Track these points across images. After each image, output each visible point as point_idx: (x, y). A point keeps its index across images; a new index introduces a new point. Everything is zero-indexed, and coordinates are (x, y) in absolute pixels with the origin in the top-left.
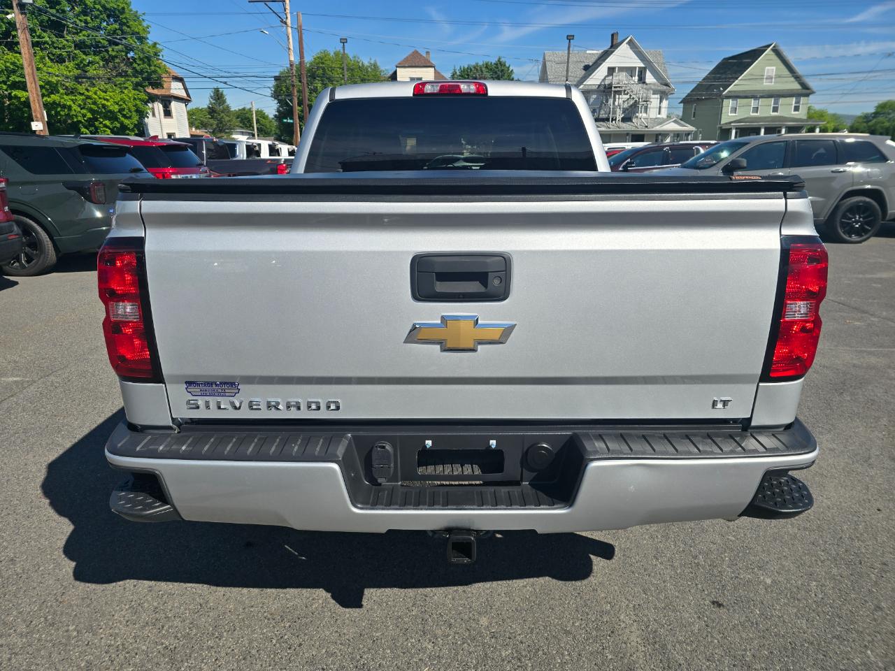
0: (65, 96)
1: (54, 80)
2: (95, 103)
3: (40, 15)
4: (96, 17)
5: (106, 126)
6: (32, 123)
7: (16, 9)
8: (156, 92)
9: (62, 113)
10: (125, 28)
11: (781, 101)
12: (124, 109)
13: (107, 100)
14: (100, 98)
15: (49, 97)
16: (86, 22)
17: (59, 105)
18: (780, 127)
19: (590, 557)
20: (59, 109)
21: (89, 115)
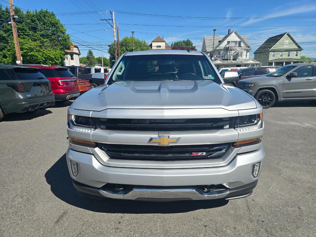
0: (36, 53)
1: (32, 47)
2: (46, 55)
4: (48, 26)
5: (50, 63)
6: (17, 61)
7: (12, 20)
8: (68, 51)
10: (58, 29)
11: (291, 52)
12: (56, 57)
13: (51, 54)
14: (48, 53)
15: (30, 53)
16: (44, 27)
17: (34, 55)
18: (291, 62)
20: (34, 57)
21: (44, 59)
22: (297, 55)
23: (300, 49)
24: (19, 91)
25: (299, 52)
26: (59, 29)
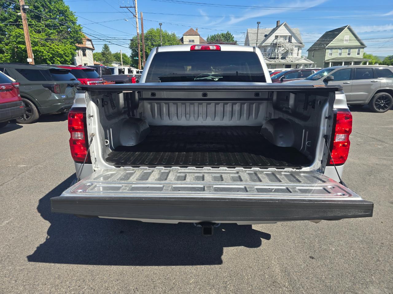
0: (41, 47)
1: (36, 40)
2: (53, 50)
3: (31, 13)
4: (55, 14)
5: (58, 60)
6: (27, 59)
7: (22, 11)
8: (80, 45)
9: (40, 54)
10: (67, 18)
11: (352, 50)
12: (66, 53)
13: (59, 49)
14: (56, 48)
15: (34, 47)
16: (50, 16)
17: (38, 51)
18: (351, 62)
19: (260, 239)
20: (38, 53)
21: (51, 55)
22: (358, 54)
23: (363, 46)
24: (55, 92)
25: (361, 50)
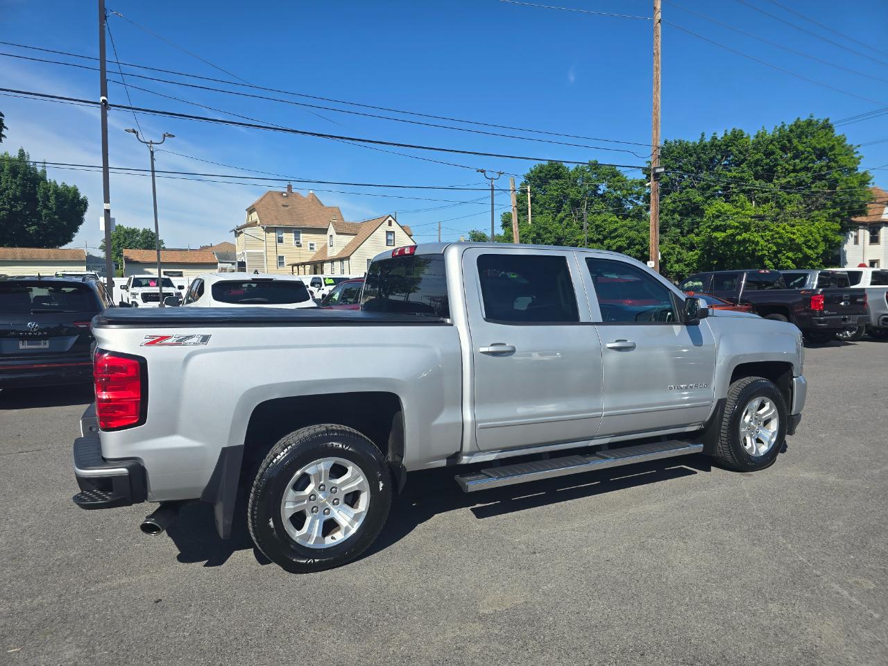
0: (755, 234)
1: (748, 220)
5: (788, 258)
14: (787, 232)
17: (748, 241)
20: (747, 245)
21: (775, 248)
26: (837, 162)
